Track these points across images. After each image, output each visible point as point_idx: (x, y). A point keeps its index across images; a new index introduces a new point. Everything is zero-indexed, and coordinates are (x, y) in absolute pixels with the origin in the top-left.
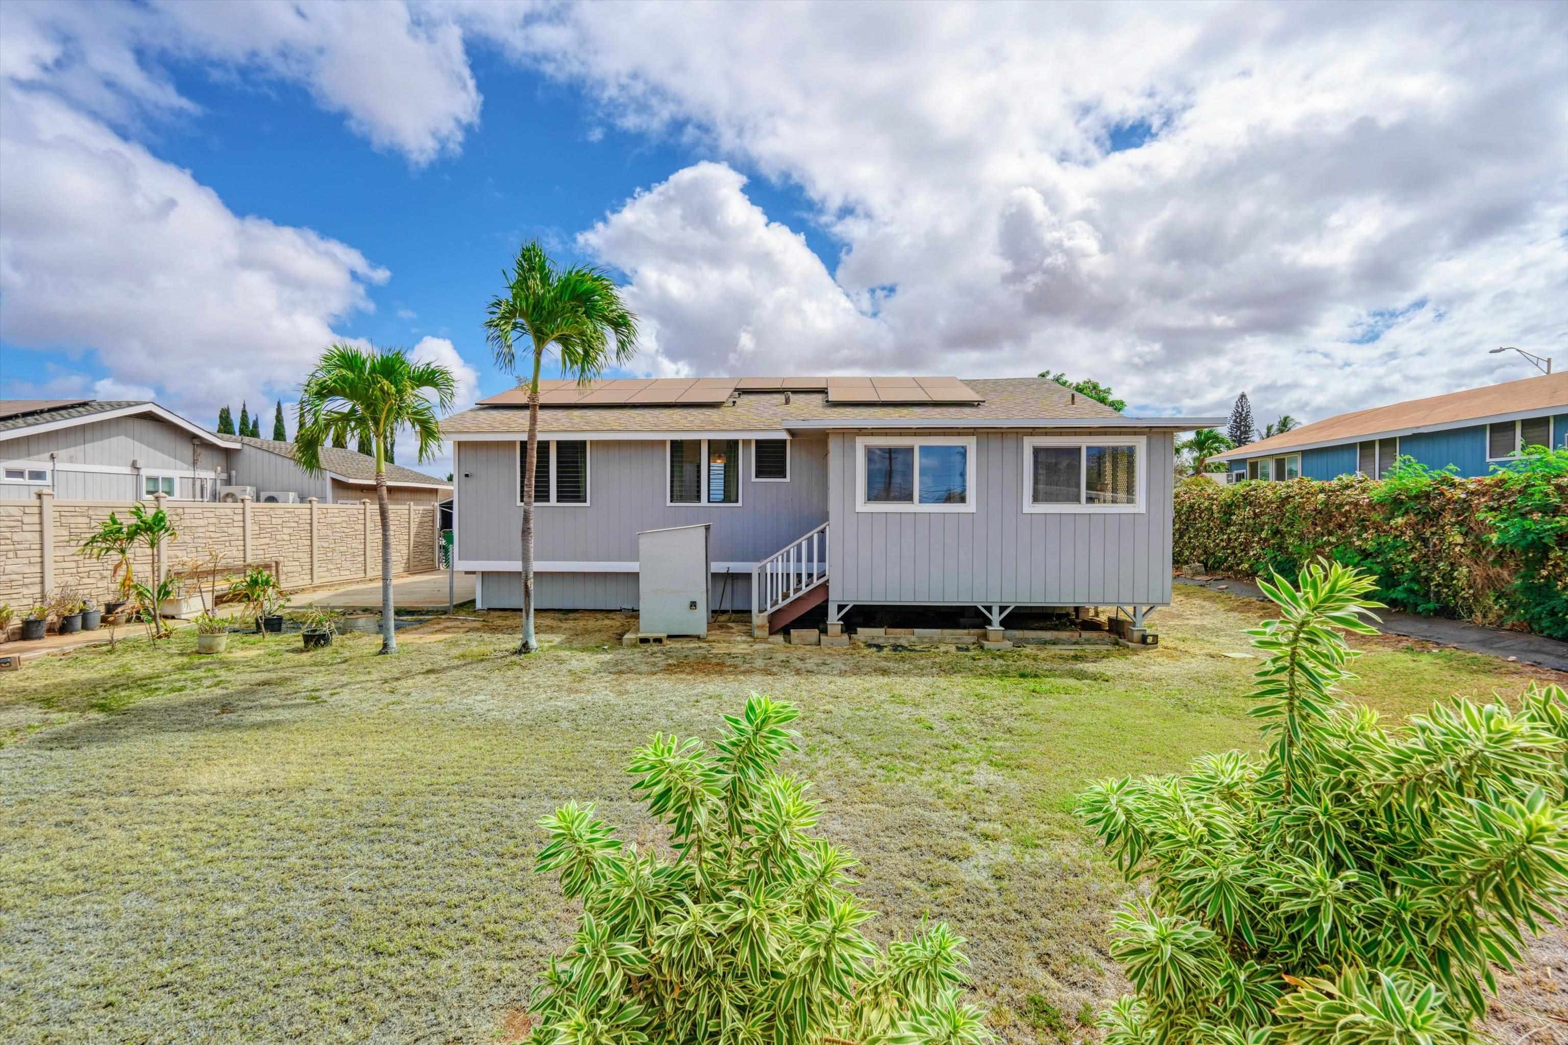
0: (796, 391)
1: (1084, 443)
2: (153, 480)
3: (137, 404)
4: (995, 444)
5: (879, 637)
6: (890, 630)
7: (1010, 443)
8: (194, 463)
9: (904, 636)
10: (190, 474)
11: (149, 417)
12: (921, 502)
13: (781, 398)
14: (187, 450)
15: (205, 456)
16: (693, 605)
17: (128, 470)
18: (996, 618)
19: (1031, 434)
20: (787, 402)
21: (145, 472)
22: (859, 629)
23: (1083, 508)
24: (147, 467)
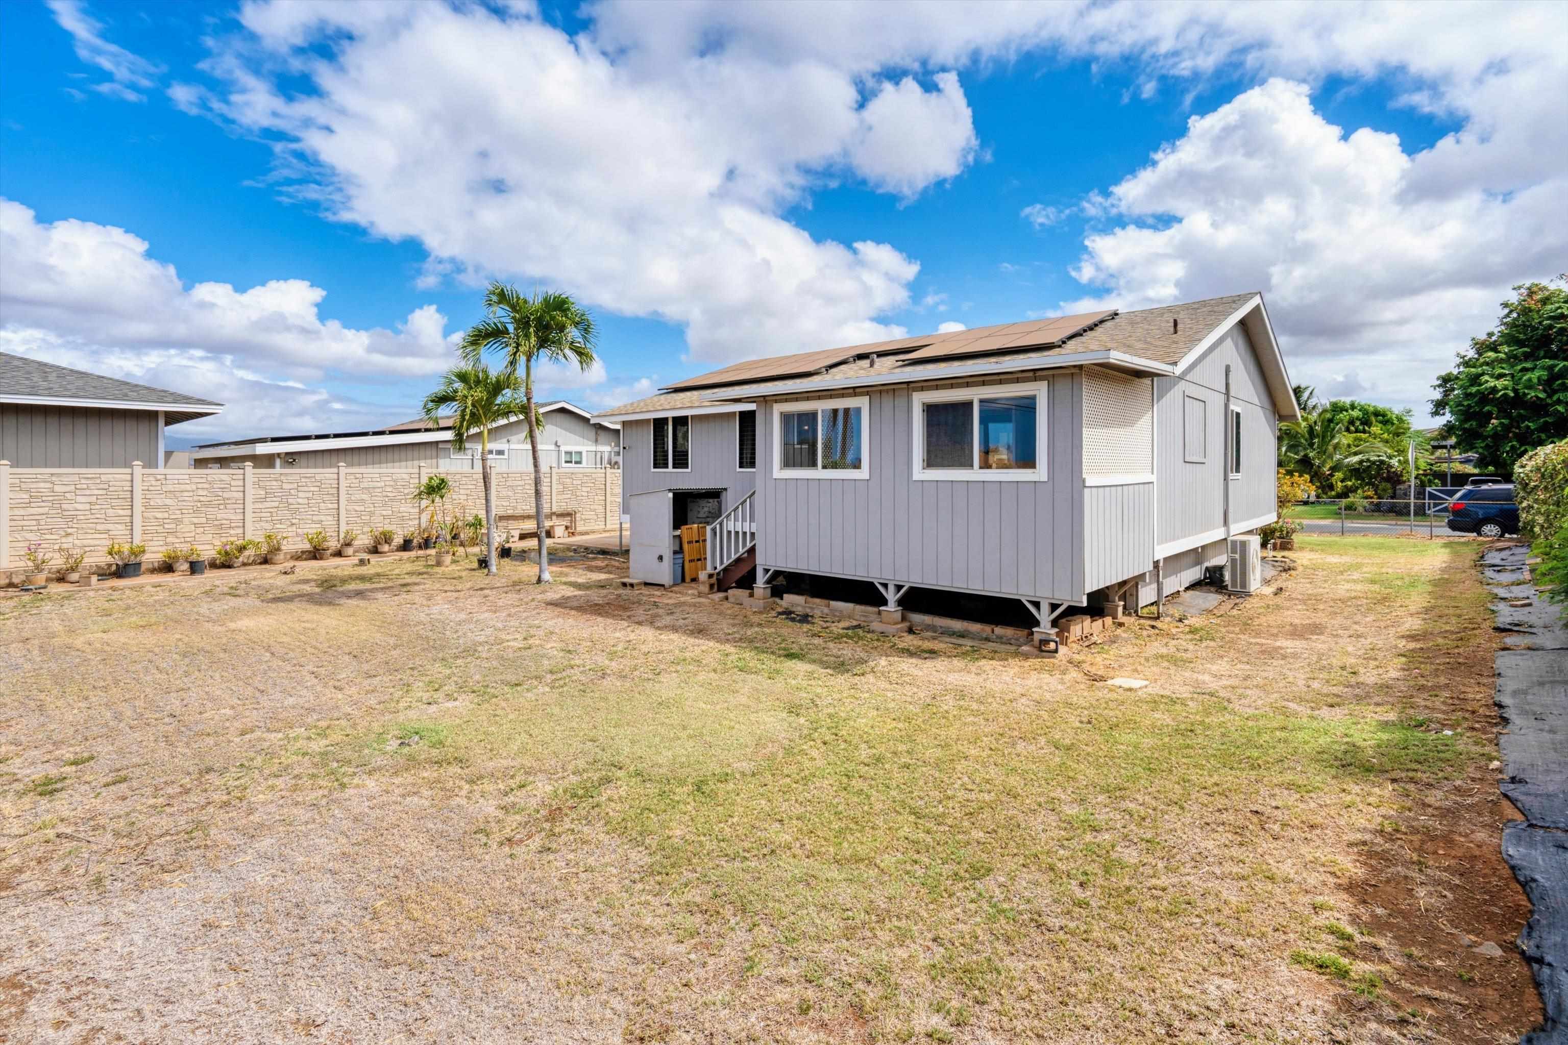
0: (881, 354)
1: (975, 394)
2: (569, 453)
3: (556, 403)
4: (887, 401)
5: (798, 605)
6: (809, 599)
7: (901, 401)
8: (596, 441)
9: (818, 606)
10: (593, 448)
11: (563, 411)
12: (824, 467)
13: (865, 363)
14: (592, 433)
15: (603, 436)
16: (661, 558)
17: (553, 447)
18: (892, 596)
19: (922, 389)
20: (872, 365)
21: (564, 448)
22: (785, 596)
23: (975, 474)
24: (566, 444)
